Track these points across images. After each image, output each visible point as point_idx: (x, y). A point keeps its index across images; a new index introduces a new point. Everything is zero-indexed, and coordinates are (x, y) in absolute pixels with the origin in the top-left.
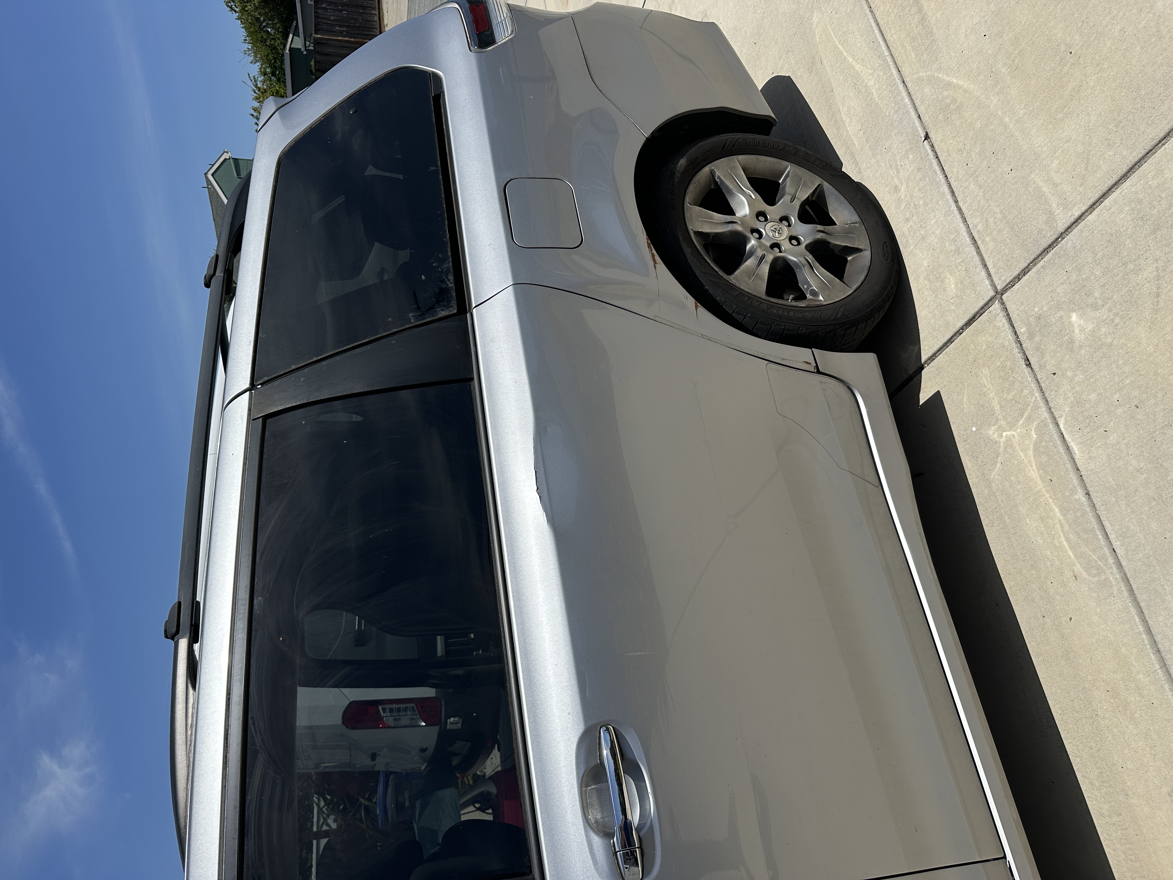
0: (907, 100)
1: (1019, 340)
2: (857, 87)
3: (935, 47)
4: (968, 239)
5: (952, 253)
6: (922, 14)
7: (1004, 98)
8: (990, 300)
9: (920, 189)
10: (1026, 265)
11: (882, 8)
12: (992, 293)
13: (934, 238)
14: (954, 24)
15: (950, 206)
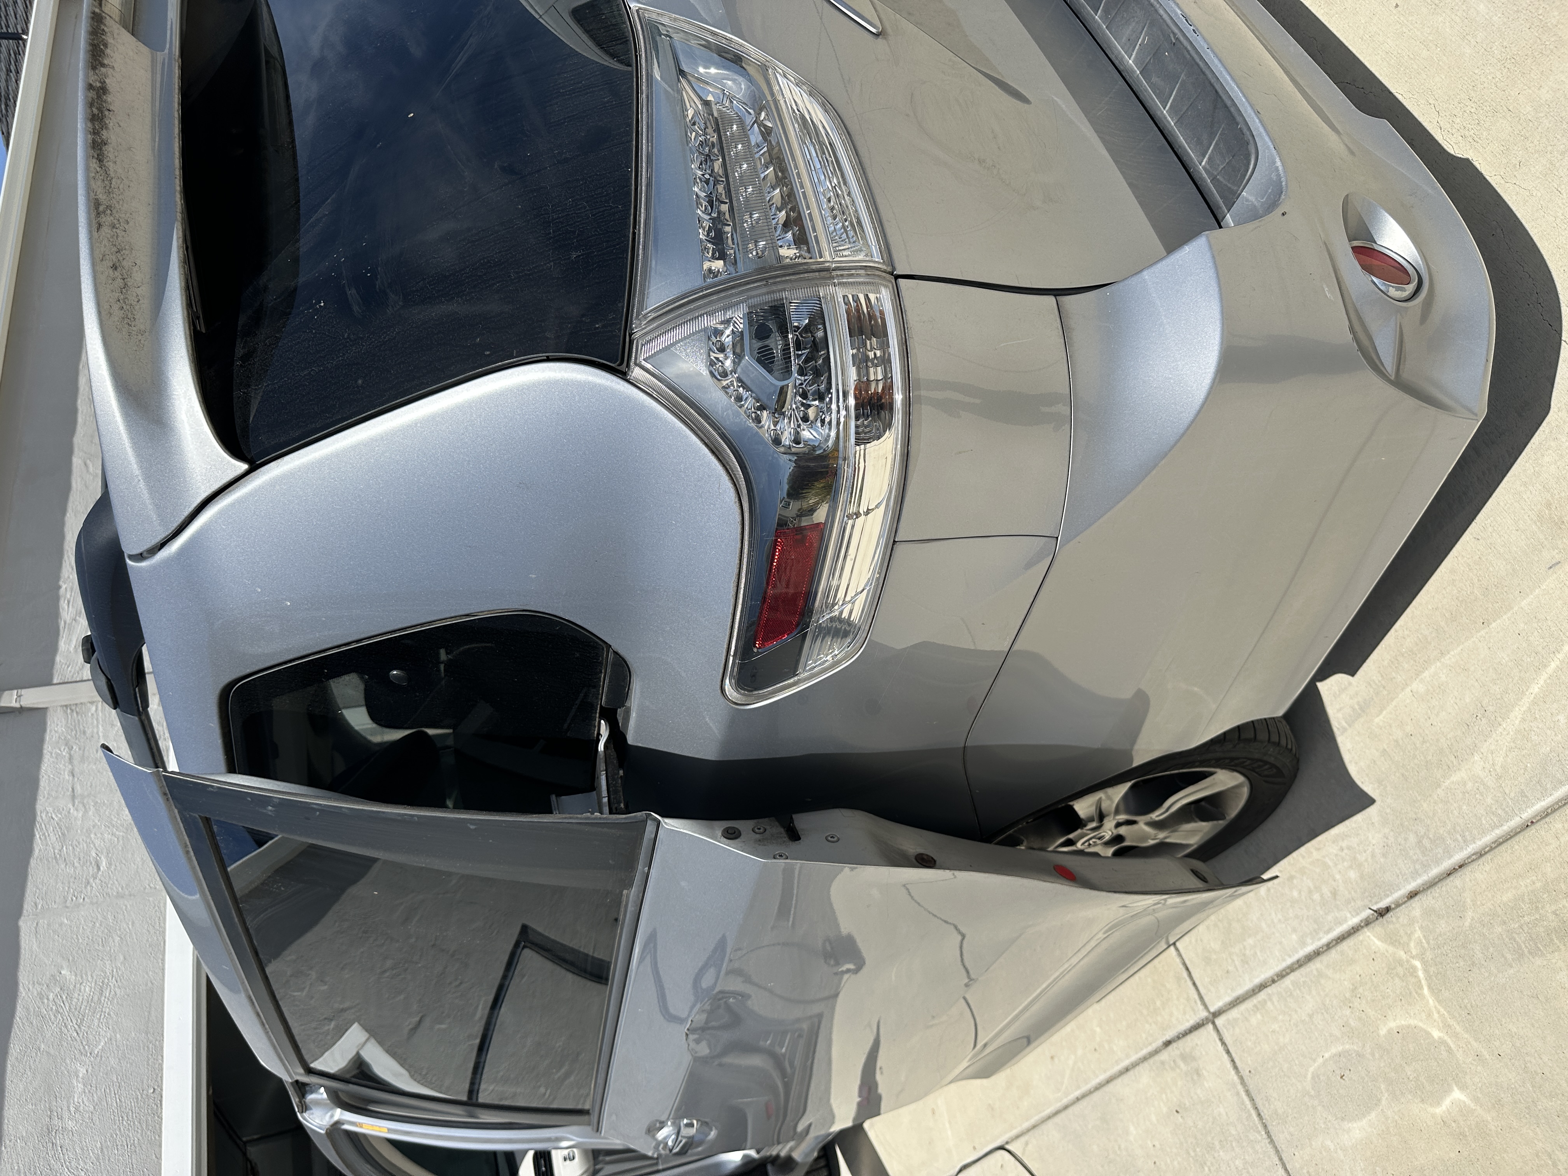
14: (1537, 1012)
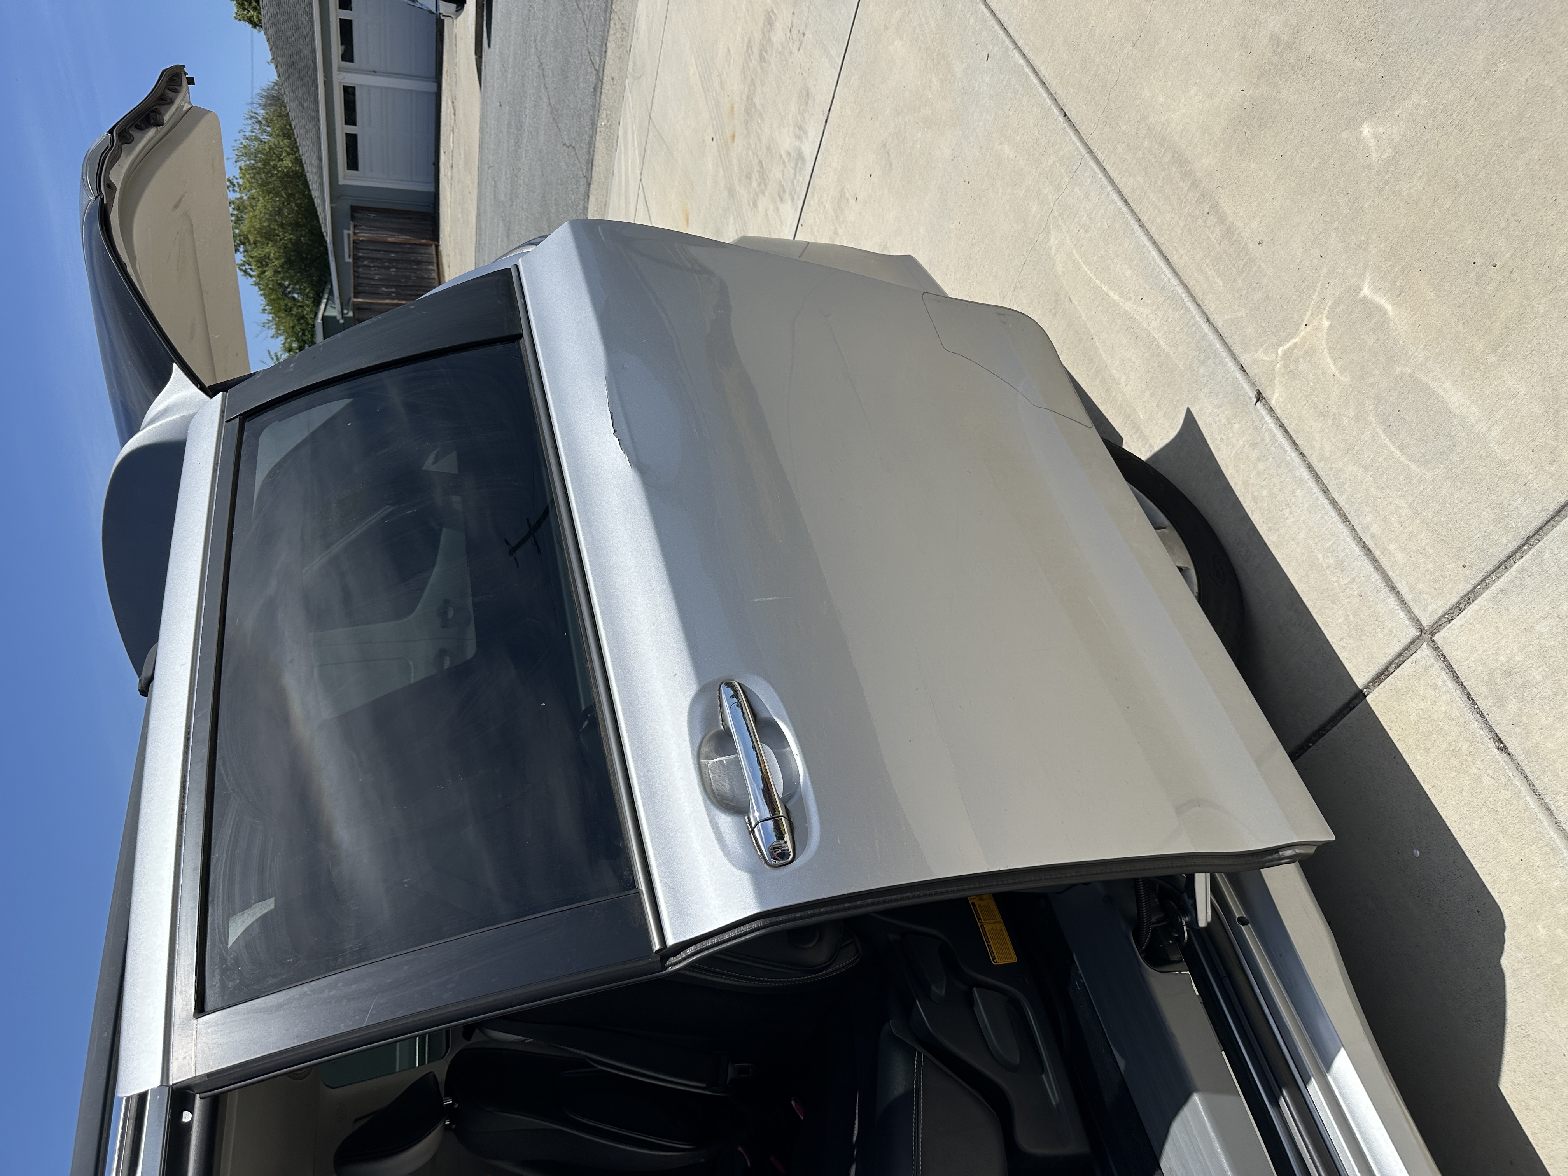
0: (1218, 346)
1: (1476, 707)
2: (1132, 330)
3: (1254, 269)
4: (1356, 549)
5: (1332, 569)
6: (1226, 224)
7: (1386, 337)
8: (1412, 643)
9: (1259, 474)
10: (1469, 587)
11: (1158, 220)
12: (1414, 632)
13: (1295, 546)
15: (1317, 498)
